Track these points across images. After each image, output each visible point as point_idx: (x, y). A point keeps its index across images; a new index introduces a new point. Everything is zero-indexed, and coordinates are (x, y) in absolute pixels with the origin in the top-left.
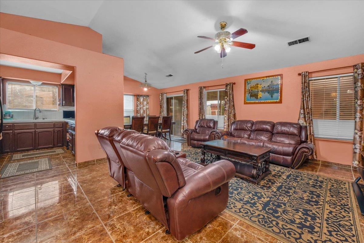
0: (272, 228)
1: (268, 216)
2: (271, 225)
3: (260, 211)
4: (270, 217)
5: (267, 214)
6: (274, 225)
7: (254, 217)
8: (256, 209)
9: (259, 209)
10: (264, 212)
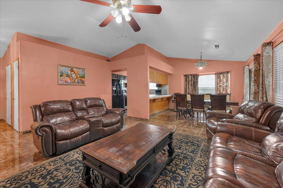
0: (5, 182)
1: (19, 184)
2: (9, 182)
3: (31, 179)
4: (18, 184)
5: (22, 184)
6: (7, 184)
7: (28, 174)
8: (35, 177)
9: (34, 179)
10: (27, 182)
